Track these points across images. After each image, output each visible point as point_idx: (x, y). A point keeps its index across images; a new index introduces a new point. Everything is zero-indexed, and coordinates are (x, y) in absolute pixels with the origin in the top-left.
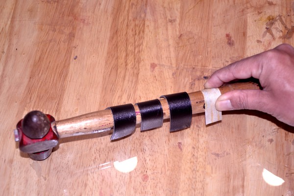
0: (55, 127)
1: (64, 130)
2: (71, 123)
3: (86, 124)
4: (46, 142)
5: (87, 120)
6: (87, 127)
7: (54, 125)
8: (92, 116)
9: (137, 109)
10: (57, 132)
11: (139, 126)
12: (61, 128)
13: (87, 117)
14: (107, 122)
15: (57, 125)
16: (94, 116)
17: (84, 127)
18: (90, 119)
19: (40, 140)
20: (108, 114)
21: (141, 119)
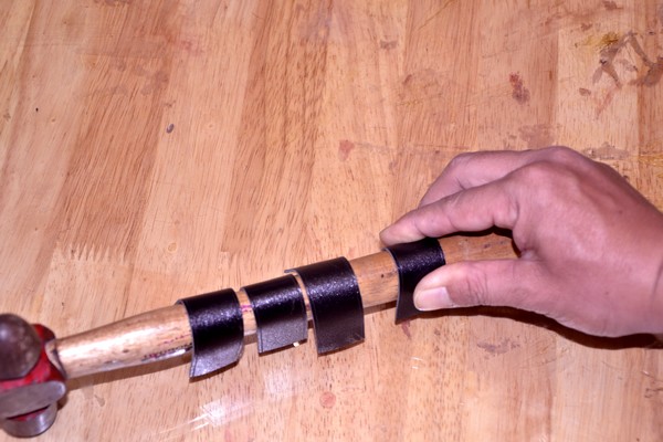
0: (55, 352)
1: (76, 358)
2: (92, 340)
3: (128, 340)
4: (36, 388)
5: (129, 331)
6: (130, 348)
7: (52, 347)
9: (244, 301)
10: (60, 363)
11: (253, 339)
12: (70, 355)
15: (60, 348)
16: (146, 321)
17: (122, 349)
18: (135, 328)
19: (21, 383)
20: (177, 315)
21: (254, 322)
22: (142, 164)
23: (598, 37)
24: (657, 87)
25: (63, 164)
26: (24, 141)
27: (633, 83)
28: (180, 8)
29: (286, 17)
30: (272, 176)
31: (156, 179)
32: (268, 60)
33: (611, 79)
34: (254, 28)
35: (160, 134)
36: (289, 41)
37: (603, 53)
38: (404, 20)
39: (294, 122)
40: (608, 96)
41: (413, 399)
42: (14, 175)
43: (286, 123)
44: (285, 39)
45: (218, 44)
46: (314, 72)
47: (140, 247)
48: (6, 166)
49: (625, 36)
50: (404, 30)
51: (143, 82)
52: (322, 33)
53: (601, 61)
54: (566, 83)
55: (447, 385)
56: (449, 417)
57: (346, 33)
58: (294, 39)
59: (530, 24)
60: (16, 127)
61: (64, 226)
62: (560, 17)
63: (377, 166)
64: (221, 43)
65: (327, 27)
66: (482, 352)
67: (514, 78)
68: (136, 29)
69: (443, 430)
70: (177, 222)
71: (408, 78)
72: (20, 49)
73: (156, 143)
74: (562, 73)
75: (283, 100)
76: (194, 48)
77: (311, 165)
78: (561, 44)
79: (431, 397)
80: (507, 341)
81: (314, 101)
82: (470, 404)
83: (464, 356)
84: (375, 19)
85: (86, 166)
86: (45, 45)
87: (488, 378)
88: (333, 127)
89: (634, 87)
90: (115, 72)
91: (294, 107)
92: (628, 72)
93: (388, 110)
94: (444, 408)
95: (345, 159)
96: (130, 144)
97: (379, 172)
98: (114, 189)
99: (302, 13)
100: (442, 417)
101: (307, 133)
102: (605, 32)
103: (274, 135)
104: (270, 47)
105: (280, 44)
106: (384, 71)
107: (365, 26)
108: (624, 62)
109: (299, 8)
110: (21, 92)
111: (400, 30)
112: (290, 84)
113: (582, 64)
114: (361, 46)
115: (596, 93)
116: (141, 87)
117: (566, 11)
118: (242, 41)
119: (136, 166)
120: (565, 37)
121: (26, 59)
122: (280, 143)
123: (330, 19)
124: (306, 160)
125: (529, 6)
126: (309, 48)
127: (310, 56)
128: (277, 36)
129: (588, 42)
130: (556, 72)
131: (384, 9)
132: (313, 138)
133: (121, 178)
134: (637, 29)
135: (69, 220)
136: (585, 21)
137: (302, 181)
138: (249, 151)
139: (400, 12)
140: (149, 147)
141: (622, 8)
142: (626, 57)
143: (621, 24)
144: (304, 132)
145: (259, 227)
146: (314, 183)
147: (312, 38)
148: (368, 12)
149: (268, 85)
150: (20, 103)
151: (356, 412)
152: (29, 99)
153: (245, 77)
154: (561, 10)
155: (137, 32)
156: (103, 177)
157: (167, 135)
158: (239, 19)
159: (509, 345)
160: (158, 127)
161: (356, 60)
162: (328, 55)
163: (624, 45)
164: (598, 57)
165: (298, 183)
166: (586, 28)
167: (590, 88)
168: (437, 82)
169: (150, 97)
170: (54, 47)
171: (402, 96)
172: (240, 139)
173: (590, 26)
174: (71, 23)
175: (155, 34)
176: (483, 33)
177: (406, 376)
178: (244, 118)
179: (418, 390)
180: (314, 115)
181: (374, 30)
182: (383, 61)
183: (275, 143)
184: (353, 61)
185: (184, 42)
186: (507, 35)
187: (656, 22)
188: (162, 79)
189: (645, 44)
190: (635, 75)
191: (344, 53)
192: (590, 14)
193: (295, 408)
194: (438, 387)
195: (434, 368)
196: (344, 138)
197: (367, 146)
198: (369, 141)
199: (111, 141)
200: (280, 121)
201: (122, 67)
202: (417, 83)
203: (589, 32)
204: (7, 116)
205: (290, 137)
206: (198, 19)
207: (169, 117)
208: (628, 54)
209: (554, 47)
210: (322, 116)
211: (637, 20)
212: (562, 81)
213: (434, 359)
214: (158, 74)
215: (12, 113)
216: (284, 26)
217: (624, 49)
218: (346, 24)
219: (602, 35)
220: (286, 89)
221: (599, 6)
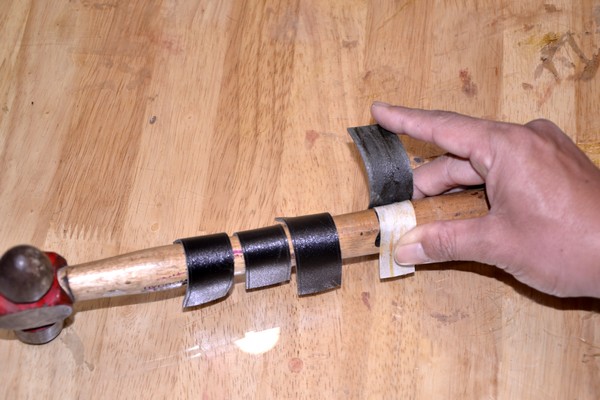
0: (66, 279)
1: (84, 285)
2: (99, 271)
3: (130, 273)
5: (132, 265)
6: (132, 281)
7: (64, 274)
8: (142, 258)
9: (236, 246)
10: (69, 289)
12: (80, 282)
13: (132, 260)
14: (173, 269)
15: (70, 276)
16: (147, 257)
17: (125, 280)
18: (137, 264)
19: (33, 305)
20: (176, 255)
21: (244, 265)
22: (128, 152)
23: (539, 36)
24: (593, 81)
25: (56, 152)
26: (20, 132)
27: (570, 78)
28: (162, 11)
29: (257, 19)
30: (245, 163)
31: (140, 165)
32: (241, 58)
33: (551, 74)
34: (228, 29)
35: (144, 125)
36: (260, 41)
37: (543, 51)
38: (364, 22)
39: (264, 114)
40: (549, 90)
41: (372, 364)
42: (12, 162)
43: (258, 115)
44: (257, 39)
45: (196, 44)
46: (283, 69)
47: (126, 227)
48: (5, 154)
49: (564, 35)
50: (364, 30)
51: (128, 78)
52: (290, 34)
53: (542, 59)
54: (511, 78)
55: (403, 351)
56: (405, 380)
57: (312, 34)
58: (265, 39)
59: (477, 25)
60: (13, 119)
61: (57, 208)
62: (504, 19)
63: (340, 153)
64: (199, 43)
65: (295, 29)
66: (434, 322)
67: (463, 74)
68: (122, 30)
69: (400, 392)
70: (159, 205)
71: (368, 75)
72: (17, 49)
73: (140, 133)
74: (507, 69)
75: (255, 94)
76: (174, 47)
77: (280, 153)
78: (505, 44)
79: (389, 363)
80: (457, 311)
81: (283, 95)
82: (424, 369)
83: (419, 324)
84: (338, 21)
85: (77, 154)
86: (40, 45)
87: (440, 345)
88: (300, 119)
89: (572, 82)
90: (103, 69)
91: (264, 100)
92: (566, 68)
93: (350, 102)
94: (400, 372)
95: (310, 147)
96: (117, 134)
97: (341, 159)
98: (102, 174)
99: (272, 15)
100: (398, 380)
101: (277, 124)
102: (546, 32)
103: (247, 126)
104: (244, 46)
105: (252, 44)
106: (346, 68)
107: (329, 27)
108: (563, 60)
109: (269, 11)
110: (18, 87)
111: (360, 31)
112: (261, 79)
113: (524, 61)
114: (325, 45)
115: (537, 88)
116: (127, 83)
117: (511, 13)
118: (218, 40)
119: (122, 155)
120: (510, 37)
121: (23, 57)
122: (252, 133)
123: (297, 21)
124: (275, 148)
125: (477, 9)
126: (278, 47)
127: (279, 54)
128: (249, 38)
129: (531, 41)
130: (501, 68)
131: (346, 12)
132: (282, 129)
133: (108, 165)
134: (574, 29)
135: (61, 203)
136: (527, 22)
137: (272, 167)
138: (224, 141)
139: (361, 14)
140: (134, 137)
141: (560, 11)
142: (565, 55)
143: (560, 25)
144: (274, 123)
145: (233, 209)
146: (283, 170)
147: (281, 37)
148: (331, 14)
149: (242, 81)
150: (17, 97)
151: (321, 376)
152: (25, 93)
153: (220, 73)
154: (506, 12)
155: (123, 33)
156: (92, 164)
157: (150, 125)
158: (214, 21)
159: (459, 315)
160: (142, 119)
161: (320, 58)
162: (296, 53)
163: (563, 43)
164: (539, 55)
165: (268, 169)
166: (528, 28)
167: (532, 83)
168: (393, 78)
169: (134, 92)
170: (47, 47)
171: (362, 91)
172: (216, 130)
173: (532, 27)
174: (63, 25)
175: (139, 35)
176: (435, 33)
177: (366, 344)
178: (220, 110)
179: (377, 356)
180: (282, 107)
181: (336, 30)
182: (345, 58)
183: (247, 133)
184: (318, 59)
185: (165, 42)
186: (457, 35)
187: (591, 23)
188: (145, 76)
189: (582, 43)
190: (572, 71)
191: (310, 51)
192: (532, 16)
193: (266, 373)
194: (396, 353)
195: (391, 336)
196: (309, 128)
197: (331, 135)
198: (332, 131)
199: (100, 131)
200: (252, 113)
201: (110, 64)
202: (375, 78)
203: (532, 32)
204: (5, 109)
205: (261, 128)
206: (178, 21)
207: (151, 110)
208: (566, 52)
209: (499, 47)
210: (289, 109)
211: (574, 21)
212: (507, 76)
213: (392, 327)
214: (142, 71)
215: (9, 107)
216: (255, 27)
217: (563, 49)
218: (312, 26)
219: (543, 35)
220: (258, 84)
221: (540, 8)
